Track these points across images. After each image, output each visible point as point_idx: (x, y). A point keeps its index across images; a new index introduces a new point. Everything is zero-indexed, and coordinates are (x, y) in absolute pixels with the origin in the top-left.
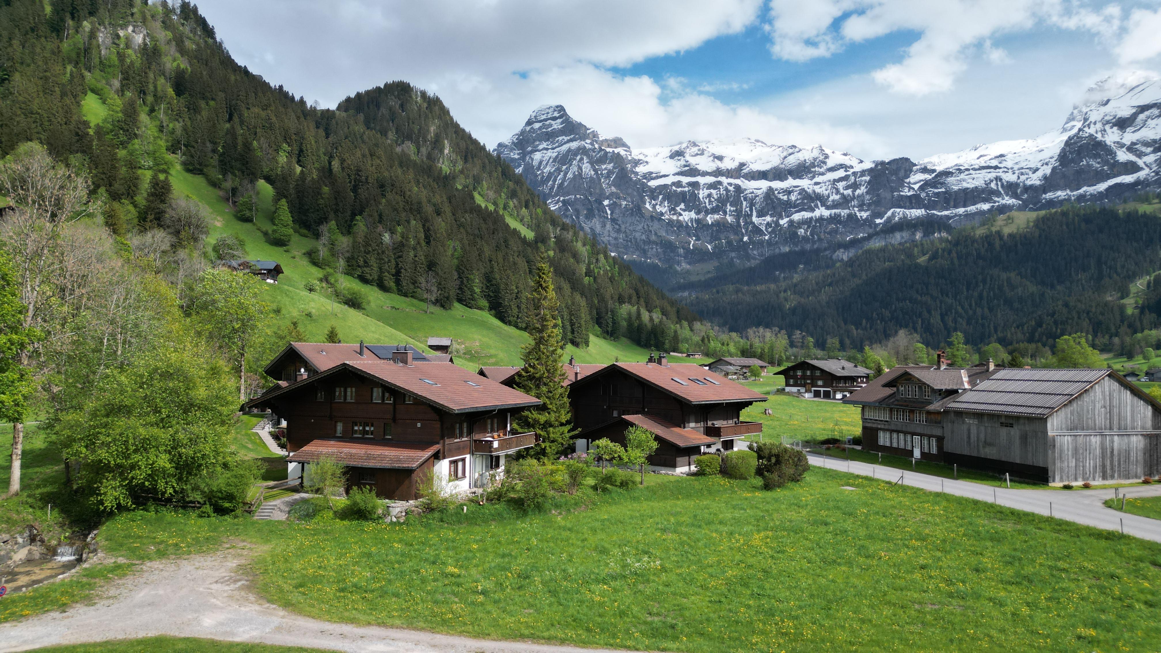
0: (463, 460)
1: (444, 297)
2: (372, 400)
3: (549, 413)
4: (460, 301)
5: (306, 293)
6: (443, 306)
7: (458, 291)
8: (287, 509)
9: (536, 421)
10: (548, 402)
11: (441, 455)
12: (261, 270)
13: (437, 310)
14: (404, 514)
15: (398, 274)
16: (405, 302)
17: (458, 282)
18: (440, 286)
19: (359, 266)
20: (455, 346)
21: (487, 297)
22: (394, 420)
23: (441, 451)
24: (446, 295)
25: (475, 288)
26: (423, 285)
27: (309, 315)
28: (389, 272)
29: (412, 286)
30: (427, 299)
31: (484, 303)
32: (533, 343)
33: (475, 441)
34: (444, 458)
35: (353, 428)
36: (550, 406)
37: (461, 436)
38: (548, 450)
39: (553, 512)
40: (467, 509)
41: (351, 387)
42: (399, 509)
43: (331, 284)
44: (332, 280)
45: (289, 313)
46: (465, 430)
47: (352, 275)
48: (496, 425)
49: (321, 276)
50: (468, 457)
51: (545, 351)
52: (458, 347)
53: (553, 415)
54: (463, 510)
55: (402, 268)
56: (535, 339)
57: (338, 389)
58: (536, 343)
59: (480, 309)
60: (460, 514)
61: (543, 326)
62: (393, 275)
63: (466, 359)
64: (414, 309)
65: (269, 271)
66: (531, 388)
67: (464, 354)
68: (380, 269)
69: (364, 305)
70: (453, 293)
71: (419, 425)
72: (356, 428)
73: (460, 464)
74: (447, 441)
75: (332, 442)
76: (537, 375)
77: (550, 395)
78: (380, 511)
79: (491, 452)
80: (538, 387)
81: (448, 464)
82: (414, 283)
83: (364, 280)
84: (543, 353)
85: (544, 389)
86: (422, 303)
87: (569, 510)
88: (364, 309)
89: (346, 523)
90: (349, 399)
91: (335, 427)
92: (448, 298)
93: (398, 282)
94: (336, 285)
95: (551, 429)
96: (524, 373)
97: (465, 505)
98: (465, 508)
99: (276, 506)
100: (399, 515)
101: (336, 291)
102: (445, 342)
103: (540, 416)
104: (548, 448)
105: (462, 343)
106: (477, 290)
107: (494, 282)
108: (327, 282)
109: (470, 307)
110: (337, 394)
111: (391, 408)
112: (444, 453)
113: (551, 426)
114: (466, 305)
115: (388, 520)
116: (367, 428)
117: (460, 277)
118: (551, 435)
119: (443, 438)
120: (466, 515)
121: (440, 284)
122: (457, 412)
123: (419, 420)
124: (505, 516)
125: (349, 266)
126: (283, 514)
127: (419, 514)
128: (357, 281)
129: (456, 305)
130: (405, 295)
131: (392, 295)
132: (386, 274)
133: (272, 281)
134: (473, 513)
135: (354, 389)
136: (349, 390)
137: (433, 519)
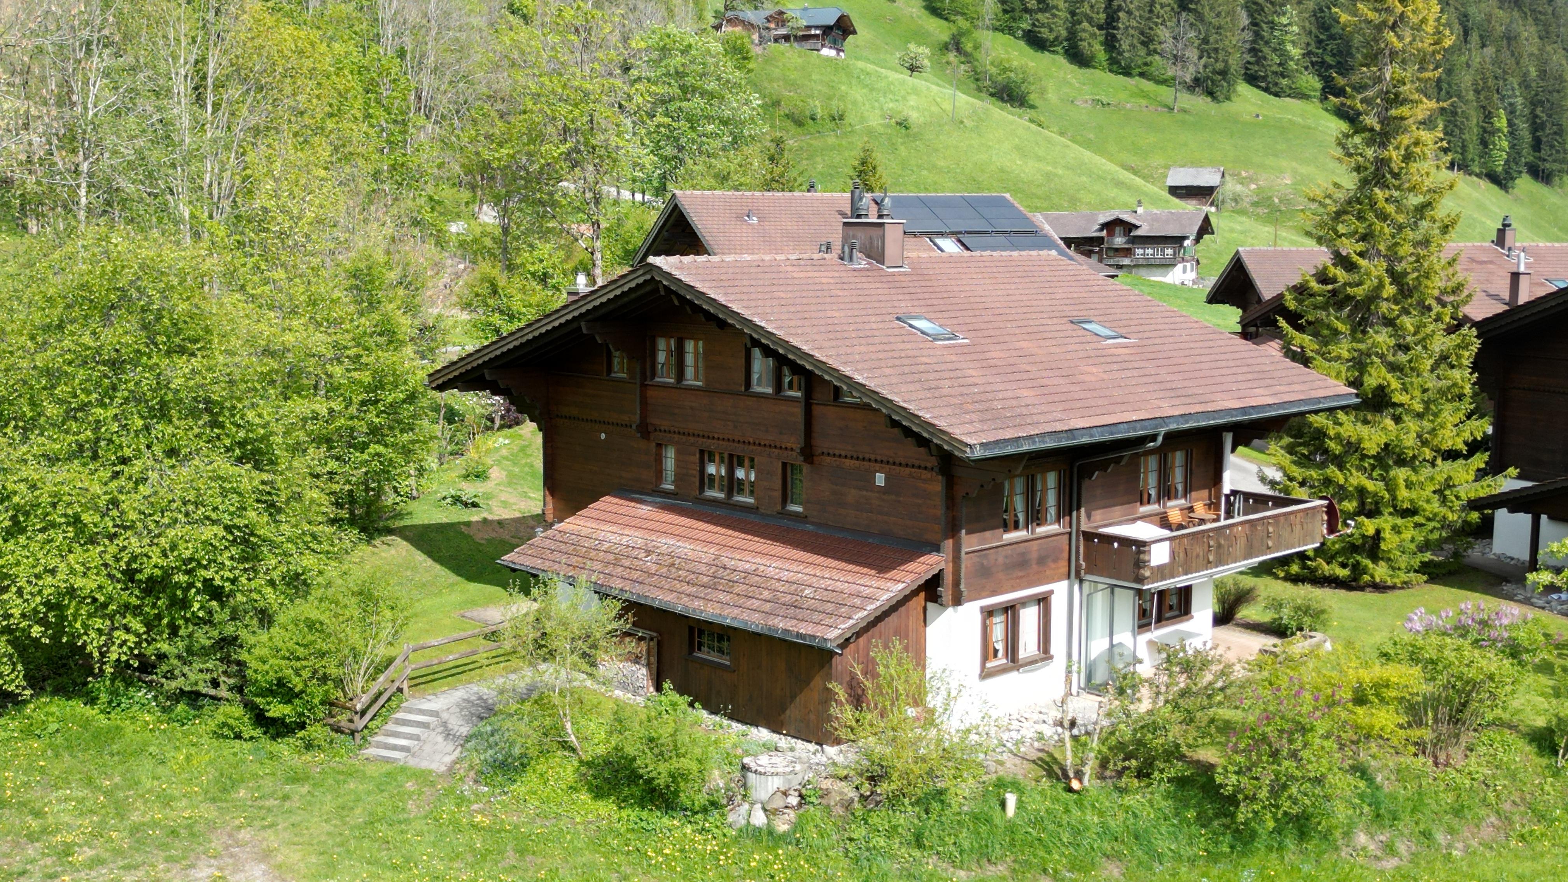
0: (1043, 601)
1: (1215, 72)
2: (748, 383)
3: (1397, 420)
4: (1252, 80)
5: (905, 76)
6: (1211, 94)
7: (1248, 57)
8: (465, 730)
9: (1353, 447)
10: (1395, 384)
11: (946, 591)
12: (809, 28)
13: (1199, 102)
14: (794, 800)
15: (1110, 23)
16: (1125, 88)
17: (1248, 36)
18: (1206, 48)
19: (1026, 10)
20: (1231, 187)
21: (1320, 68)
22: (808, 453)
23: (948, 578)
24: (1220, 66)
25: (1289, 47)
26: (1168, 45)
27: (903, 124)
28: (1090, 20)
29: (1142, 52)
30: (1174, 79)
31: (1311, 82)
32: (1350, 181)
33: (1089, 536)
34: (957, 601)
35: (702, 470)
36: (1398, 398)
37: (1036, 516)
38: (1390, 542)
39: (1362, 839)
40: (1020, 805)
41: (696, 340)
42: (776, 783)
43: (966, 54)
44: (969, 47)
45: (863, 119)
46: (1051, 499)
47: (1011, 31)
48: (1178, 477)
49: (945, 37)
50: (1060, 591)
51: (1391, 209)
52: (1239, 188)
53: (1412, 425)
54: (1003, 804)
55: (1120, 8)
56: (1358, 169)
57: (661, 344)
58: (1365, 183)
59: (1303, 96)
60: (988, 821)
61: (1385, 121)
62: (1100, 28)
63: (1258, 217)
64: (1144, 102)
65: (827, 30)
66: (1336, 332)
67: (1255, 204)
68: (1073, 14)
69: (1033, 98)
70: (1236, 61)
71: (880, 479)
72: (711, 469)
73: (1029, 617)
74: (970, 542)
75: (644, 510)
76: (1359, 292)
77: (1402, 358)
78: (717, 779)
79: (1140, 580)
80: (1360, 327)
81: (978, 618)
82: (1147, 41)
83: (1036, 41)
84: (1383, 217)
85: (1382, 338)
86: (1162, 89)
87: (1427, 835)
88: (1032, 107)
89: (606, 808)
90: (691, 378)
91: (659, 460)
92: (1224, 73)
93: (1111, 43)
94: (976, 55)
95: (1401, 474)
96: (1314, 285)
97: (1016, 786)
98: (1011, 799)
99: (435, 714)
100: (779, 803)
101: (974, 70)
102: (1206, 178)
103: (1364, 431)
104: (1387, 534)
105: (1251, 180)
106: (1295, 52)
107: (1336, 30)
108: (959, 50)
109: (1276, 95)
110: (662, 357)
111: (798, 412)
112: (956, 583)
113: (1401, 462)
114: (1266, 90)
115: (737, 817)
116: (740, 474)
117: (1254, 24)
118: (1403, 493)
119: (953, 530)
120: (1011, 828)
121: (1205, 41)
122: (978, 453)
123: (884, 463)
124: (1163, 845)
125: (1005, 11)
126: (450, 747)
127: (848, 805)
128: (1022, 44)
129: (1243, 88)
130: (1127, 72)
131: (1097, 72)
132: (1085, 25)
133: (832, 53)
134: (1037, 822)
135: (701, 344)
136: (690, 346)
137: (892, 831)
